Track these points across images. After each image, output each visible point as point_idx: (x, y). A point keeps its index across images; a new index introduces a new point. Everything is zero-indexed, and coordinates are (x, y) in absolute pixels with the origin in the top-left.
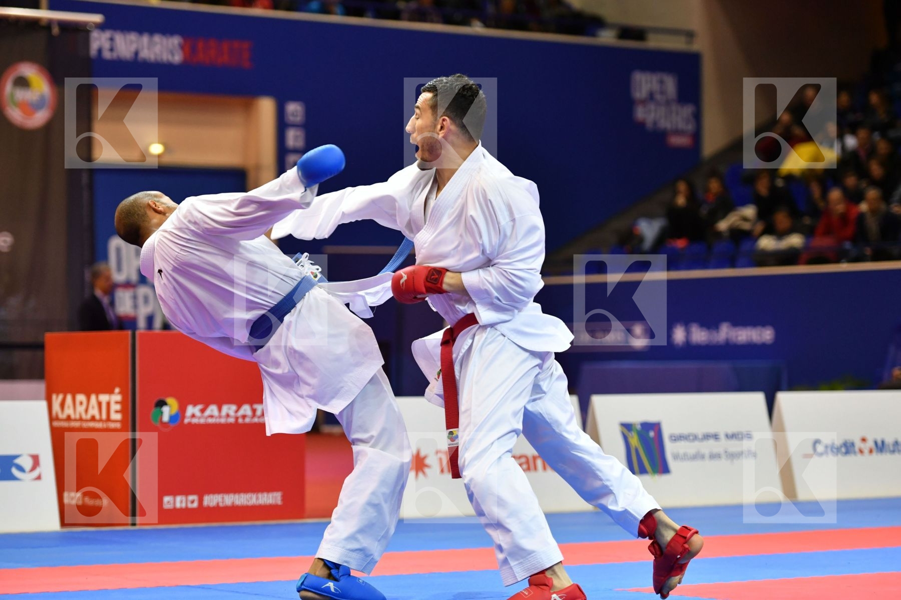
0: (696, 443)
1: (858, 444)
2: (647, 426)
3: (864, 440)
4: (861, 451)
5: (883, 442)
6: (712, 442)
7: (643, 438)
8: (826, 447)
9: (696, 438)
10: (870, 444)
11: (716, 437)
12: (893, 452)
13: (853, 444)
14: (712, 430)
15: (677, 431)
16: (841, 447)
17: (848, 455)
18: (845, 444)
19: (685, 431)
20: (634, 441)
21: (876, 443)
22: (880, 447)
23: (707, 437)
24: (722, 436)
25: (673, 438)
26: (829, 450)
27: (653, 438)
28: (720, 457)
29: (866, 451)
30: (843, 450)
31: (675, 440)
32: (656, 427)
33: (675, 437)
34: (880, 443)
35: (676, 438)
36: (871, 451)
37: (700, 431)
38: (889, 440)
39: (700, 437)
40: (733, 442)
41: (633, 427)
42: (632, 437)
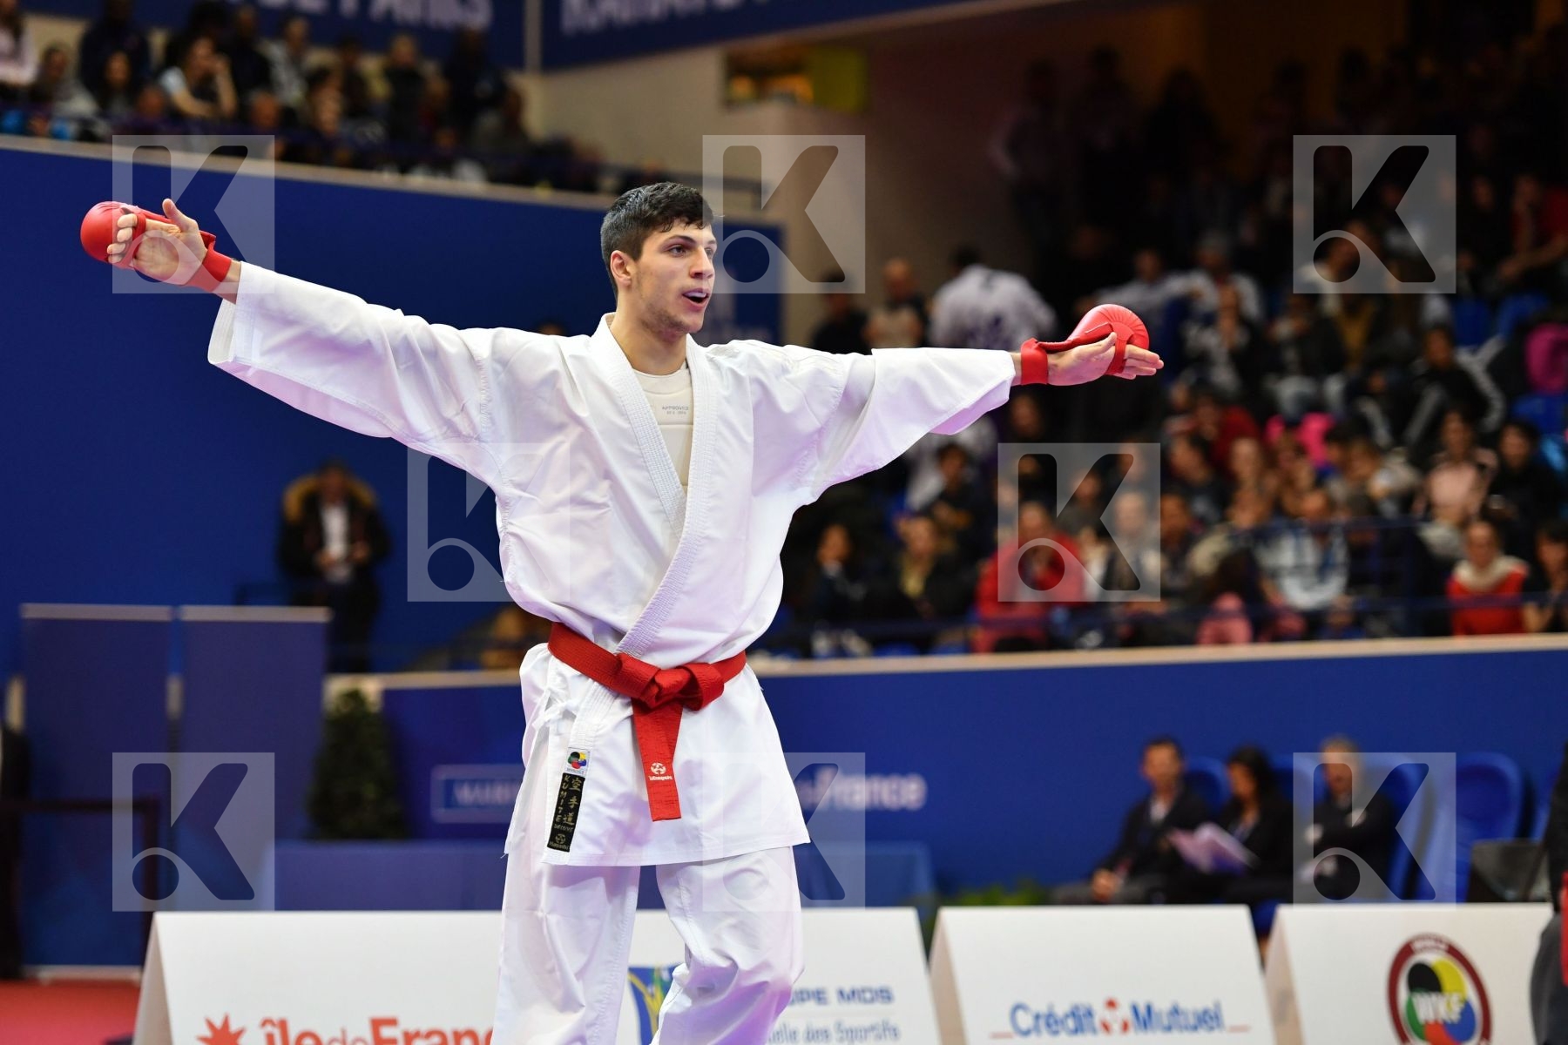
1: (1101, 1013)
3: (1111, 1004)
4: (1106, 1027)
5: (1149, 1009)
6: (812, 1006)
8: (1037, 1017)
10: (1124, 1012)
11: (819, 996)
12: (1169, 1028)
13: (1089, 1013)
14: (812, 983)
16: (1067, 1016)
17: (1079, 1033)
18: (1074, 1013)
20: (656, 1003)
21: (1135, 1010)
22: (1144, 1018)
23: (805, 995)
24: (832, 996)
26: (1042, 1023)
28: (827, 1037)
29: (1116, 1027)
30: (1071, 1023)
34: (1142, 1011)
36: (1125, 1027)
38: (1162, 1005)
40: (855, 1007)
41: (656, 975)
42: (652, 996)
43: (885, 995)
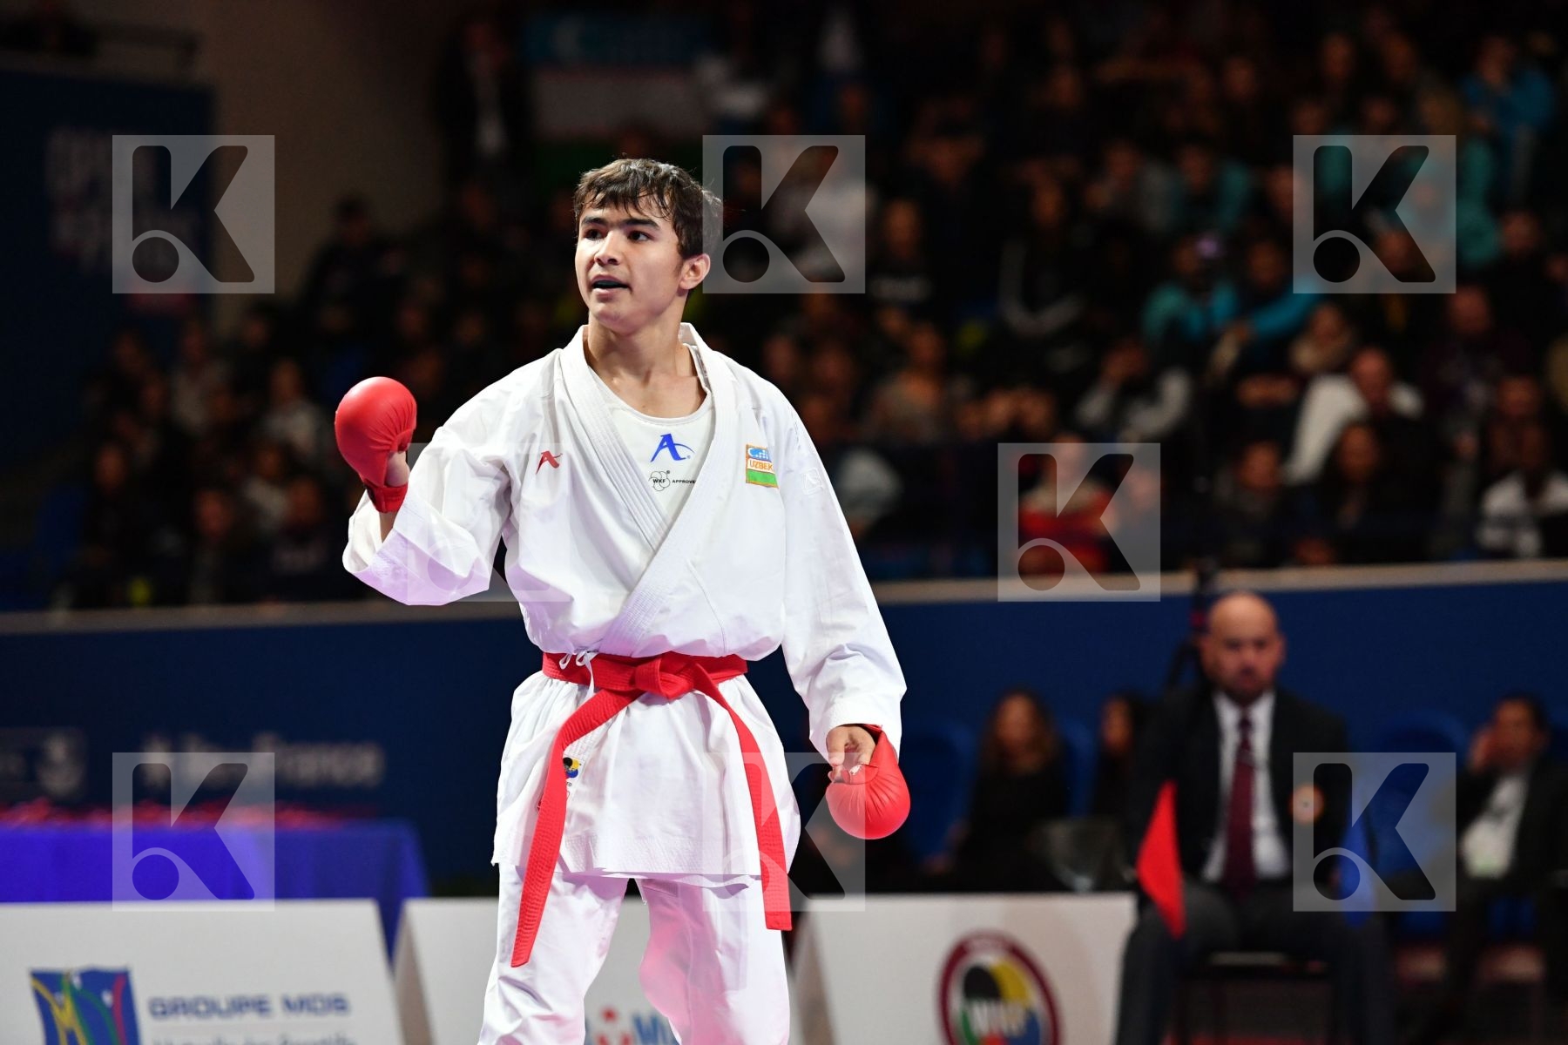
0: (216, 1021)
1: (598, 1025)
2: (96, 980)
3: (609, 1014)
4: (604, 1042)
5: (655, 1021)
6: (251, 1018)
7: (86, 1006)
9: (212, 1008)
10: (625, 1024)
11: (260, 1006)
14: (250, 990)
15: (168, 993)
19: (187, 993)
20: (66, 1016)
21: (638, 1022)
22: (649, 1032)
23: (240, 1005)
24: (276, 1005)
25: (159, 1009)
27: (111, 1010)
29: (615, 1042)
31: (164, 1013)
32: (119, 982)
33: (163, 1005)
34: (648, 1022)
35: (167, 1009)
36: (626, 1042)
37: (222, 993)
39: (223, 1006)
40: (303, 1019)
41: (65, 982)
42: (61, 1007)
43: (338, 1004)
